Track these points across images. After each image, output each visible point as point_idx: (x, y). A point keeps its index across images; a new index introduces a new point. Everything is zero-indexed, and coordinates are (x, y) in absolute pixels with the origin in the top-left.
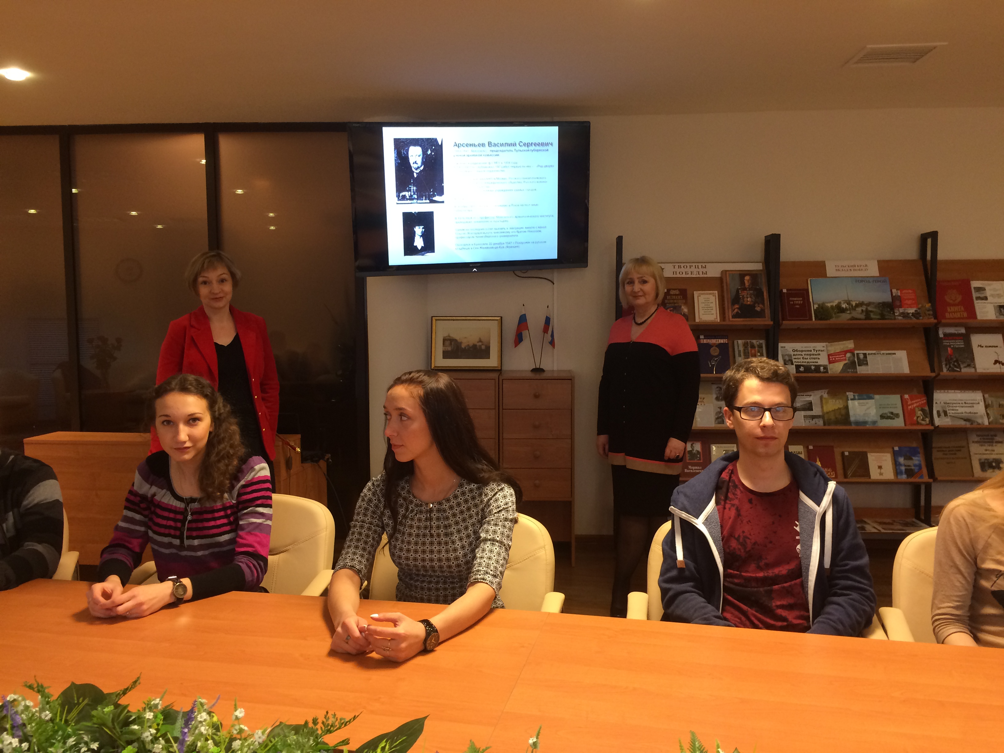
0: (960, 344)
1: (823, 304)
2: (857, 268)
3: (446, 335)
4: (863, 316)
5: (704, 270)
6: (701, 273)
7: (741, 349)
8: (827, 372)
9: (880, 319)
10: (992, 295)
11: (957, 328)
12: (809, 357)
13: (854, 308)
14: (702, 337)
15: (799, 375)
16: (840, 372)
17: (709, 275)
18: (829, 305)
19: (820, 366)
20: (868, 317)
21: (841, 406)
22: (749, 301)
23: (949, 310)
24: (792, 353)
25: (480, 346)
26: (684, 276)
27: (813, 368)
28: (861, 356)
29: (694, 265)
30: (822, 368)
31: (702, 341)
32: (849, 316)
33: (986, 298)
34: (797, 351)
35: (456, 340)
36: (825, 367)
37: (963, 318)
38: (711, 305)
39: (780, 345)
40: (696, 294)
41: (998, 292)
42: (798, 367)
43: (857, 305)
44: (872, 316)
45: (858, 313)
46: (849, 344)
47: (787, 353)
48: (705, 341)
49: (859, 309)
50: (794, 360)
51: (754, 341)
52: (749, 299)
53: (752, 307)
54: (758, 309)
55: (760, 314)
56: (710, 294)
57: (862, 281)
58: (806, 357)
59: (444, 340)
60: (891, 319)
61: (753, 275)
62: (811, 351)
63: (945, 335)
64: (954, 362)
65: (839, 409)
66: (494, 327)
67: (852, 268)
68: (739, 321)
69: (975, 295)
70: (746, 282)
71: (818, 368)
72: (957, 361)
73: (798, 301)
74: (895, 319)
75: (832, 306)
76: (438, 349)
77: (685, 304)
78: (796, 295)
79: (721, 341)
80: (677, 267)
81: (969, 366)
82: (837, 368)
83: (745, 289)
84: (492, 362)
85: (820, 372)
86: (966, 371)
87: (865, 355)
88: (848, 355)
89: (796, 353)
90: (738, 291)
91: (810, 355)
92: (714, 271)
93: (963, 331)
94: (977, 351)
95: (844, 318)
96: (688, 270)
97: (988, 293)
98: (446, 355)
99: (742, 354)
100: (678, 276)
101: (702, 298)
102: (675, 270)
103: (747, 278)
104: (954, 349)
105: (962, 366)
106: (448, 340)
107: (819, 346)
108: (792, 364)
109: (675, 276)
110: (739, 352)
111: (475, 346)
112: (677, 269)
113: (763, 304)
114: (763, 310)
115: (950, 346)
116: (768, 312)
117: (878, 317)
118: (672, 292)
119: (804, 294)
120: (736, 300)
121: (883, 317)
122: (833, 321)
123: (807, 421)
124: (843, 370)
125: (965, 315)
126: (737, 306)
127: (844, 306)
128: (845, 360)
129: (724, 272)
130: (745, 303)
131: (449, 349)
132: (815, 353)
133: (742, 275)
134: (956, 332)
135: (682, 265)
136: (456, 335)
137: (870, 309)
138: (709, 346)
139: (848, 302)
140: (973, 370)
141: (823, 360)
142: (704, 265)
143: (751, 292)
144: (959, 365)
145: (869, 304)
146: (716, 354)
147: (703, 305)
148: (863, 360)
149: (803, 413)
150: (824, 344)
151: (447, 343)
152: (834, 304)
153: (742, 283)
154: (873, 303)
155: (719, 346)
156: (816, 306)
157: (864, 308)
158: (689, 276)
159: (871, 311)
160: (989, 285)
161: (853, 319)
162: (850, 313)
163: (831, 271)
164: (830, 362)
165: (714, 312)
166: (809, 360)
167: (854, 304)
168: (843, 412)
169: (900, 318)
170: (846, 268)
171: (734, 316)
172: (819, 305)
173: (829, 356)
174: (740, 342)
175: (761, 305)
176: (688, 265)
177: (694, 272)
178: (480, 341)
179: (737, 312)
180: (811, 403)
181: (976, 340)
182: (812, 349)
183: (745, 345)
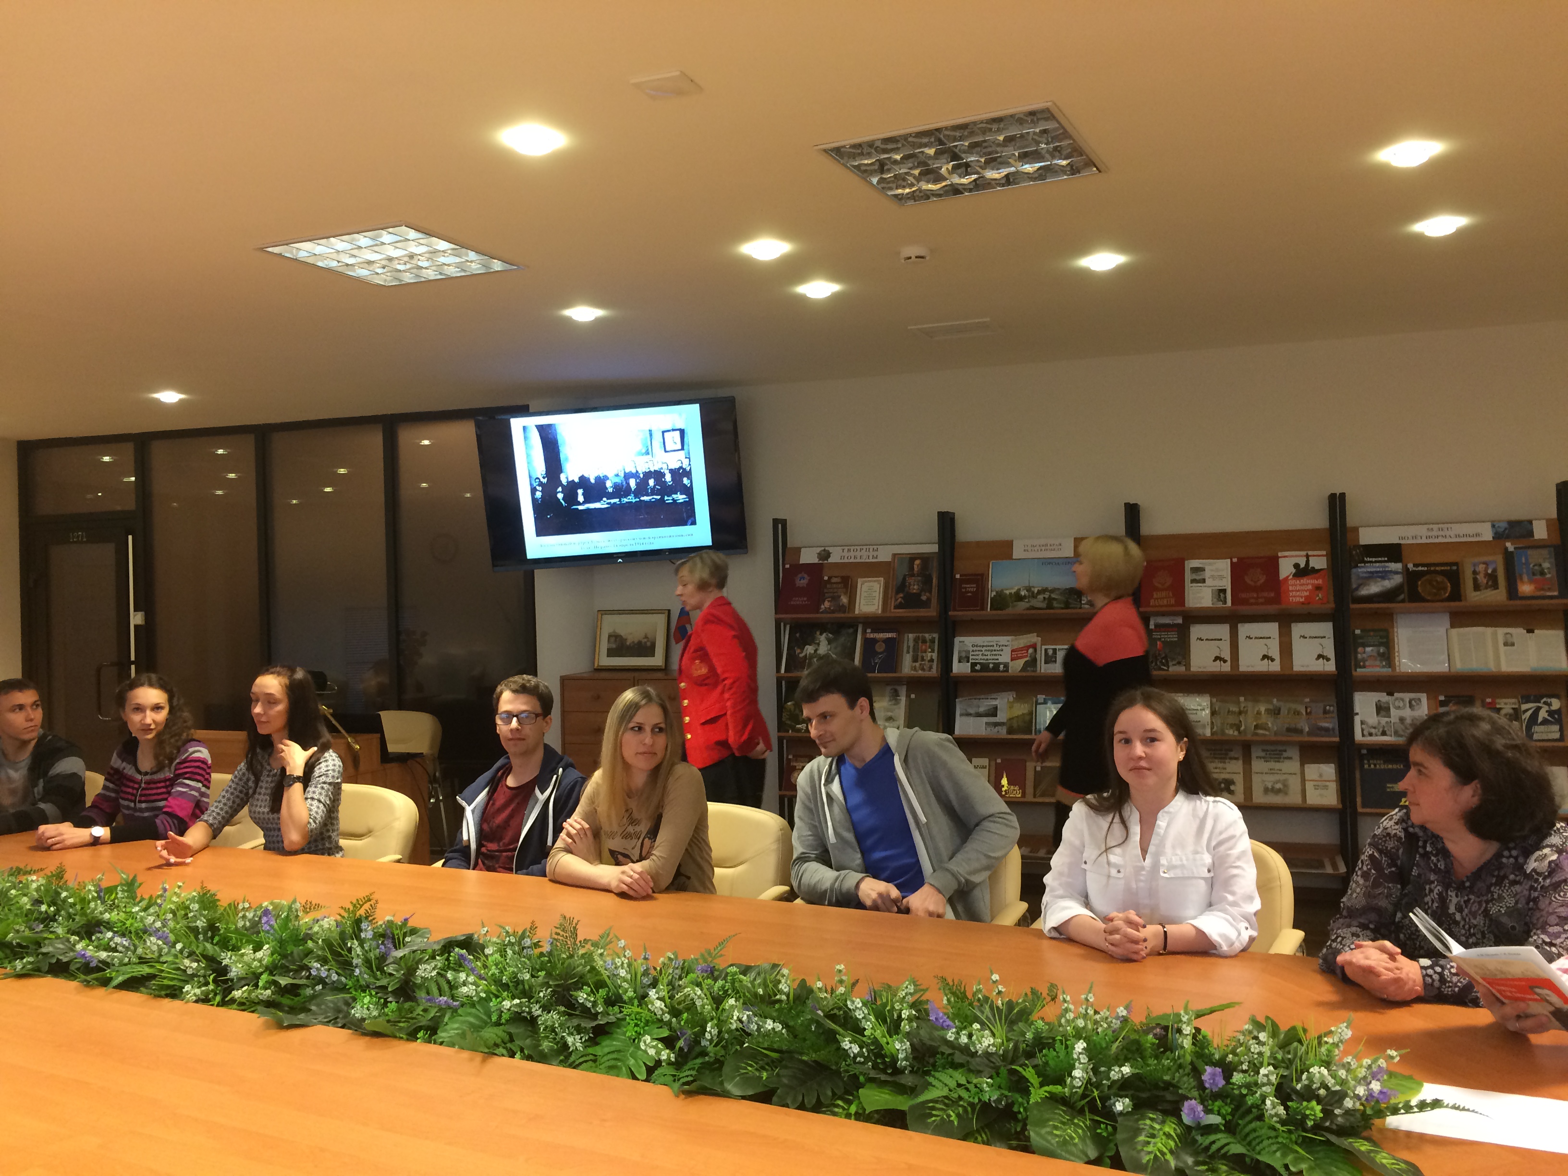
0: (1173, 637)
1: (1002, 590)
2: (1049, 547)
3: (611, 631)
4: (1044, 605)
5: (875, 554)
6: (871, 557)
7: (911, 644)
8: (1007, 671)
9: (1062, 608)
10: (1213, 577)
11: (1172, 618)
12: (989, 653)
13: (1034, 596)
14: (869, 631)
15: (974, 674)
16: (1021, 671)
17: (880, 559)
18: (1007, 592)
19: (1000, 663)
20: (1050, 607)
21: (1026, 711)
22: (915, 588)
23: (1155, 596)
24: (971, 649)
25: (646, 643)
26: (852, 560)
27: (991, 666)
28: (1050, 652)
29: (864, 547)
30: (1002, 666)
31: (868, 636)
32: (1028, 605)
33: (1204, 581)
34: (977, 646)
35: (621, 636)
36: (1006, 666)
37: (1172, 606)
38: (874, 594)
39: (957, 640)
40: (860, 581)
41: (1219, 574)
42: (973, 665)
43: (1039, 592)
44: (1055, 604)
45: (1039, 602)
46: (1033, 638)
47: (966, 649)
48: (872, 636)
49: (1041, 597)
50: (971, 657)
51: (927, 635)
52: (916, 587)
53: (918, 595)
54: (924, 598)
55: (926, 604)
56: (875, 581)
57: (1049, 563)
58: (986, 653)
59: (610, 636)
60: (1076, 608)
61: (925, 559)
62: (993, 646)
63: (1156, 626)
64: (1163, 658)
65: (1023, 714)
66: (661, 619)
67: (1043, 548)
68: (901, 612)
69: (1188, 576)
70: (915, 567)
71: (997, 666)
72: (1166, 657)
73: (971, 588)
74: (1081, 608)
75: (1010, 594)
76: (604, 646)
77: (845, 594)
78: (968, 582)
79: (889, 635)
80: (846, 550)
81: (1179, 663)
82: (1016, 667)
83: (913, 575)
84: (657, 660)
85: (999, 671)
86: (1175, 669)
87: (1055, 650)
88: (1031, 651)
89: (975, 648)
90: (905, 576)
91: (992, 651)
92: (884, 555)
93: (1179, 620)
94: (1195, 645)
95: (1022, 606)
96: (858, 554)
97: (1207, 574)
98: (611, 653)
99: (911, 650)
100: (846, 561)
101: (865, 587)
102: (843, 554)
103: (917, 562)
104: (1165, 643)
105: (1170, 664)
106: (614, 637)
107: (1003, 640)
108: (968, 662)
109: (842, 561)
110: (908, 647)
111: (640, 643)
112: (846, 554)
113: (930, 592)
114: (929, 600)
115: (1160, 639)
116: (934, 601)
117: (1062, 606)
118: (834, 580)
119: (980, 579)
120: (902, 587)
121: (1067, 606)
122: (1010, 611)
123: (989, 729)
124: (1024, 669)
125: (1173, 601)
126: (901, 595)
127: (1023, 593)
128: (1026, 656)
129: (894, 555)
130: (911, 591)
131: (614, 646)
132: (998, 648)
133: (912, 558)
134: (1171, 622)
135: (852, 548)
136: (622, 632)
137: (1053, 596)
138: (874, 641)
139: (1029, 589)
140: (1183, 669)
141: (1005, 657)
142: (875, 547)
143: (919, 578)
144: (1167, 662)
145: (1052, 591)
146: (882, 650)
147: (865, 594)
148: (1052, 657)
149: (985, 720)
150: (1009, 638)
151: (613, 639)
152: (1013, 591)
153: (911, 568)
154: (1059, 589)
155: (887, 641)
156: (994, 593)
157: (1047, 595)
158: (858, 560)
159: (1054, 599)
160: (1210, 564)
161: (1033, 608)
162: (1029, 602)
163: (1017, 553)
164: (1012, 660)
165: (876, 602)
166: (989, 657)
167: (1036, 591)
168: (1027, 718)
169: (1087, 606)
170: (1036, 549)
171: (896, 607)
172: (997, 592)
173: (1012, 651)
174: (911, 636)
175: (927, 594)
176: (858, 548)
177: (864, 556)
178: (646, 637)
179: (901, 603)
180: (996, 708)
181: (1197, 631)
182: (994, 644)
183: (916, 640)
